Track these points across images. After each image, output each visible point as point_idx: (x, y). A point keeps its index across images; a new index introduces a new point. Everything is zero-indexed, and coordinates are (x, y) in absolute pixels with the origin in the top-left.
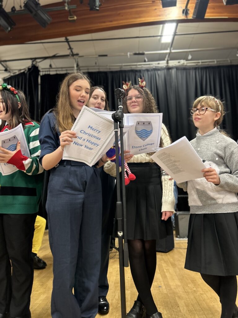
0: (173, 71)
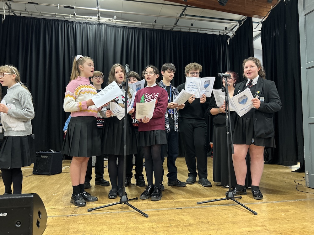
0: (103, 27)
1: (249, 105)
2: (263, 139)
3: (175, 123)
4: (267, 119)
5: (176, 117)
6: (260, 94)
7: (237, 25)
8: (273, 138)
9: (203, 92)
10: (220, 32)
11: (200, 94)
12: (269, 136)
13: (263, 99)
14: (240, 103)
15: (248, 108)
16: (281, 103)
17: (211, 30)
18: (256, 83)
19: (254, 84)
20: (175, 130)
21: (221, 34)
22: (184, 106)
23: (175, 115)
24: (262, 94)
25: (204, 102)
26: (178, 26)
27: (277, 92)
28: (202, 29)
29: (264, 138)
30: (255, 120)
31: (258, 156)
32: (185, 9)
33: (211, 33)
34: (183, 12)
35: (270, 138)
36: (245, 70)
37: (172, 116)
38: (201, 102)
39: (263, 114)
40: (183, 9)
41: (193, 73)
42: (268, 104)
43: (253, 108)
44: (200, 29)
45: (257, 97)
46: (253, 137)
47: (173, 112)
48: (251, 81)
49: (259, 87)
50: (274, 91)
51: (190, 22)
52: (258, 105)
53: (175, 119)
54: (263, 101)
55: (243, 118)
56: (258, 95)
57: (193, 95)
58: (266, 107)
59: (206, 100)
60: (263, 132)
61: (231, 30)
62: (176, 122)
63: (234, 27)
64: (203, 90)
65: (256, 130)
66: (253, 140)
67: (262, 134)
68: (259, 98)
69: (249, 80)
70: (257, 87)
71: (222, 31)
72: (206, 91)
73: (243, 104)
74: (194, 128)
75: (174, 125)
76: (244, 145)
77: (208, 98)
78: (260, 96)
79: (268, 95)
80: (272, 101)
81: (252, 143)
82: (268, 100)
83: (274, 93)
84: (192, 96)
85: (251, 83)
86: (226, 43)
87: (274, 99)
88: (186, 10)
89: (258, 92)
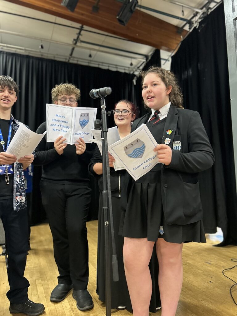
1: (149, 159)
2: (181, 228)
3: (15, 193)
4: (188, 185)
5: (18, 180)
6: (174, 135)
7: (144, 62)
8: (199, 223)
9: (78, 134)
10: (125, 69)
11: (74, 138)
12: (192, 221)
13: (178, 145)
14: (130, 156)
15: (147, 164)
16: (213, 152)
17: (115, 66)
18: (166, 116)
19: (161, 118)
20: (15, 208)
21: (127, 72)
22: (33, 158)
23: (15, 177)
24: (177, 135)
25: (82, 152)
26: (74, 57)
27: (205, 131)
28: (104, 64)
29: (184, 226)
30: (164, 189)
31: (172, 260)
32: (79, 34)
33: (114, 69)
34: (78, 37)
35: (194, 224)
36: (144, 92)
37: (7, 180)
38: (78, 152)
39: (181, 177)
40: (77, 34)
41: (64, 100)
42: (188, 155)
43: (159, 165)
44: (101, 64)
45: (167, 141)
46: (162, 224)
47: (11, 170)
48: (157, 112)
49: (170, 123)
50: (200, 129)
51: (88, 52)
52: (167, 157)
53: (15, 186)
54: (180, 149)
55: (143, 184)
56: (169, 136)
57: (63, 139)
58: (184, 161)
59: (85, 148)
60: (179, 213)
61: (138, 68)
62: (17, 191)
63: (141, 65)
64: (78, 130)
65: (167, 210)
66: (162, 229)
67: (180, 218)
68: (171, 145)
69: (153, 112)
70: (167, 123)
71: (127, 69)
72: (85, 133)
73: (136, 157)
74: (67, 197)
75: (13, 196)
76: (145, 240)
77: (87, 145)
78: (174, 138)
79: (189, 137)
80: (196, 149)
81: (160, 236)
82: (188, 147)
83: (200, 133)
84: (61, 141)
85: (156, 117)
86: (132, 82)
87: (199, 145)
88: (81, 35)
89: (169, 132)
